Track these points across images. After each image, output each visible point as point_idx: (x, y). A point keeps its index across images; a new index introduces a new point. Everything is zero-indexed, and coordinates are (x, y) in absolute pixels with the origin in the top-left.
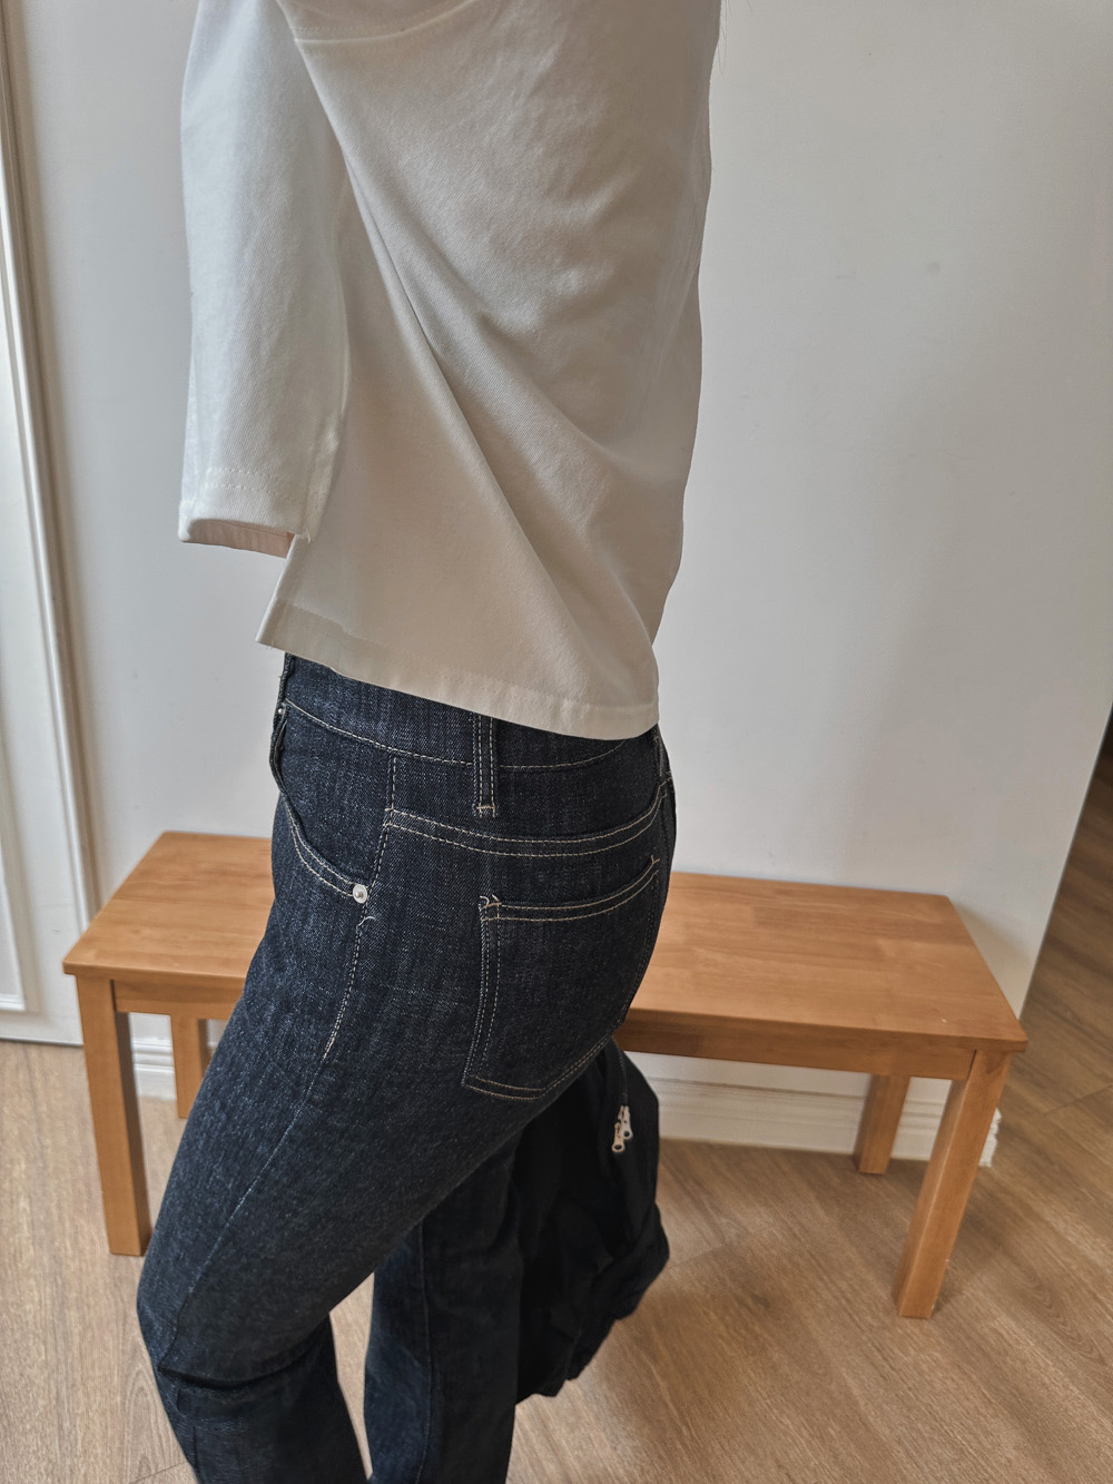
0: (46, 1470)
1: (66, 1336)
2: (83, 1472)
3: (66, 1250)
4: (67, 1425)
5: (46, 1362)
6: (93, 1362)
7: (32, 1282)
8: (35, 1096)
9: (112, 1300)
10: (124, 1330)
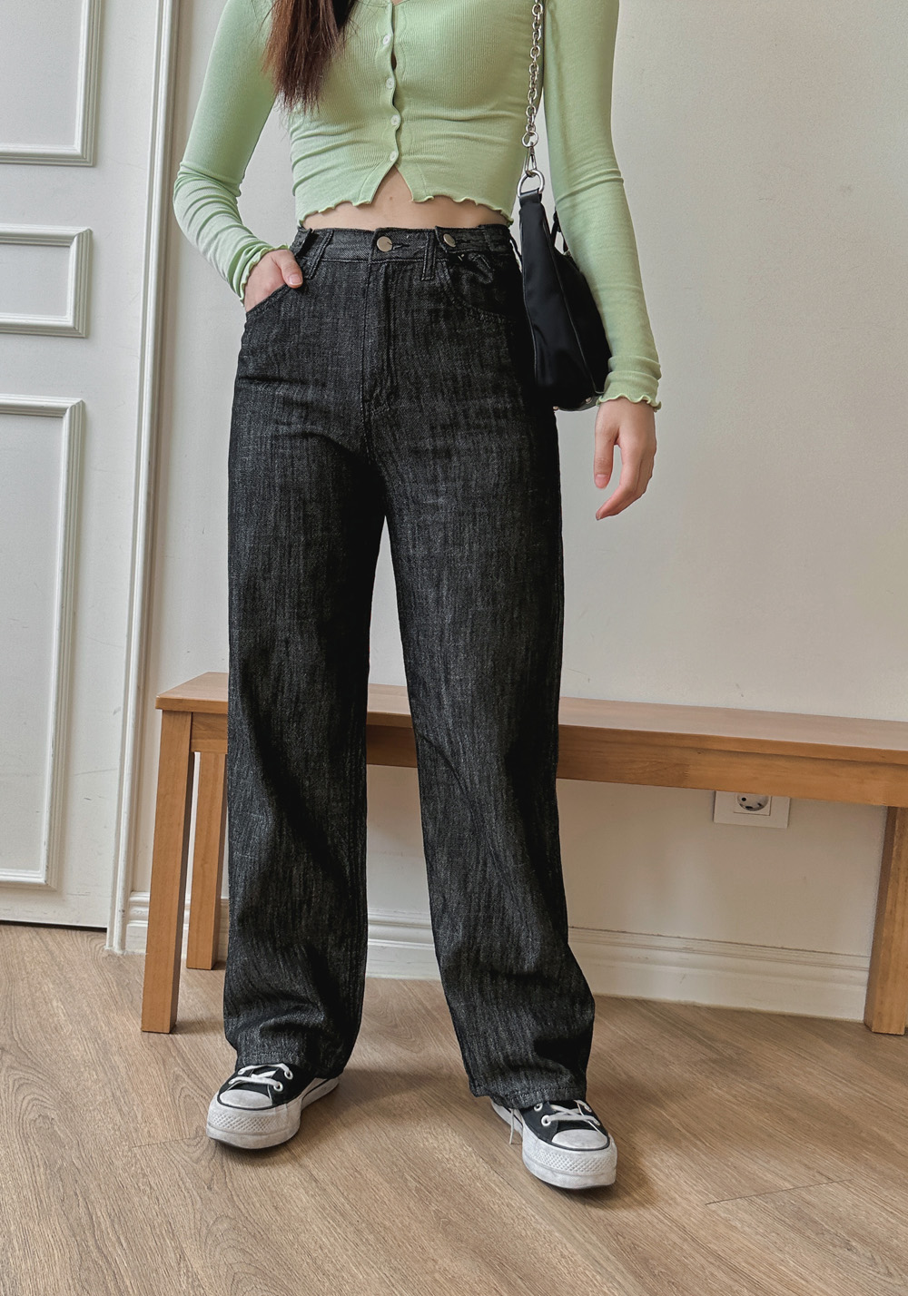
0: (113, 1128)
1: (112, 1068)
2: (146, 1130)
3: (101, 1027)
4: (125, 1109)
5: (98, 1080)
6: (141, 1081)
7: (75, 1041)
8: (52, 953)
9: (150, 1053)
10: (165, 1068)
